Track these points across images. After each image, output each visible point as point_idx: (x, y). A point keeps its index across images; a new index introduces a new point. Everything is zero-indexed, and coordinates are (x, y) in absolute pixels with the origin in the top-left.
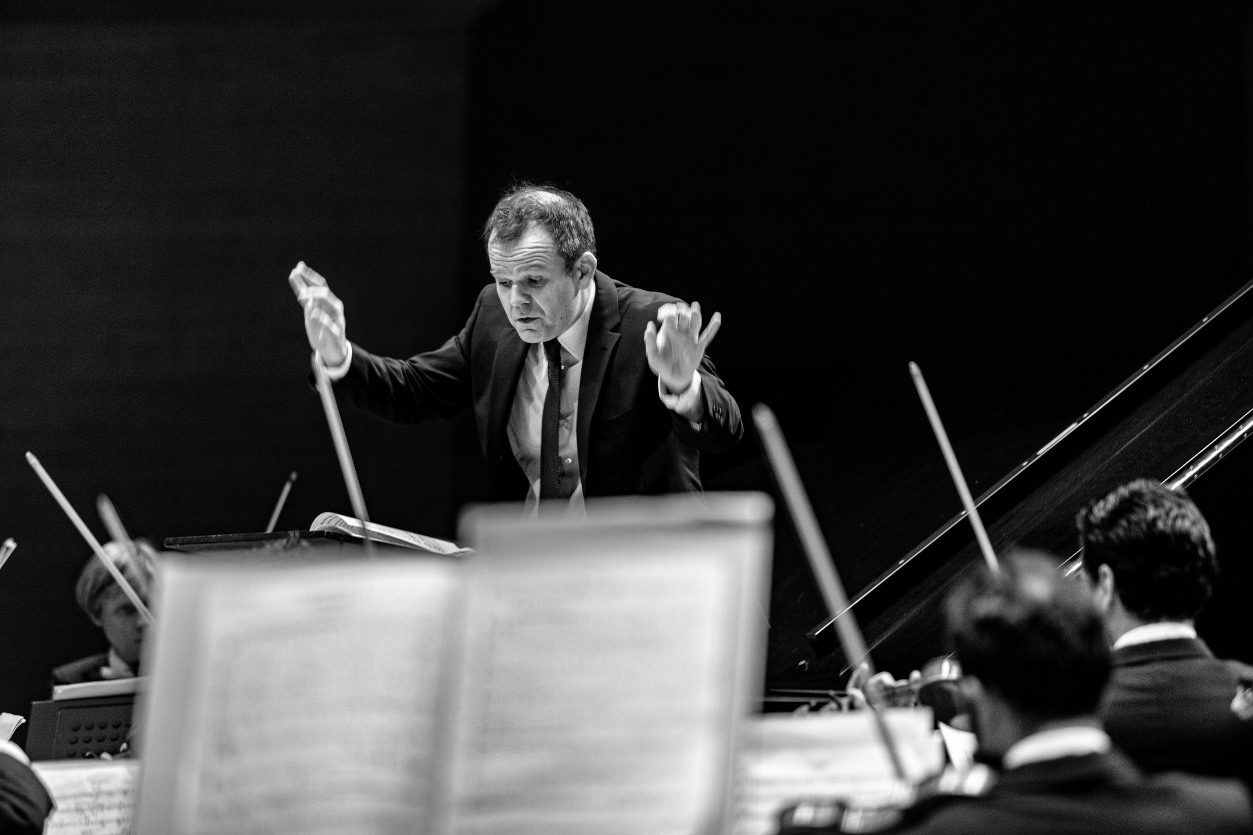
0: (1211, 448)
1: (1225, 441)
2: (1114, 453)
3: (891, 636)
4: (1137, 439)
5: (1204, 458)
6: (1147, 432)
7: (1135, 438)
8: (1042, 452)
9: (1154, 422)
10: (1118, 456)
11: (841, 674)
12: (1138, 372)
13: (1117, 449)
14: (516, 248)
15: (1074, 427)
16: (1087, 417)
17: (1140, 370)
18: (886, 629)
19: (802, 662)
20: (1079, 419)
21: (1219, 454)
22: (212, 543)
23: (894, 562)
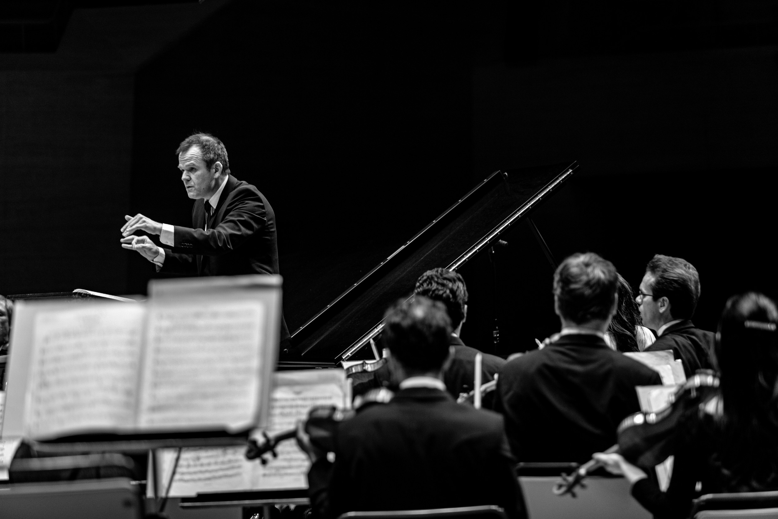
0: (463, 257)
1: (469, 254)
2: (420, 258)
3: (324, 338)
4: (430, 253)
5: (460, 261)
6: (435, 249)
7: (429, 252)
8: (389, 258)
9: (438, 245)
10: (422, 260)
11: (302, 355)
12: (431, 223)
13: (422, 257)
14: (186, 154)
15: (403, 247)
16: (409, 243)
17: (432, 222)
18: (322, 335)
19: (286, 349)
20: (405, 244)
21: (466, 259)
22: (28, 297)
23: (325, 306)
